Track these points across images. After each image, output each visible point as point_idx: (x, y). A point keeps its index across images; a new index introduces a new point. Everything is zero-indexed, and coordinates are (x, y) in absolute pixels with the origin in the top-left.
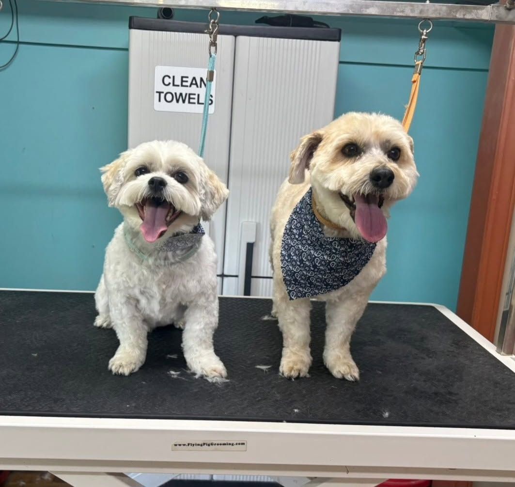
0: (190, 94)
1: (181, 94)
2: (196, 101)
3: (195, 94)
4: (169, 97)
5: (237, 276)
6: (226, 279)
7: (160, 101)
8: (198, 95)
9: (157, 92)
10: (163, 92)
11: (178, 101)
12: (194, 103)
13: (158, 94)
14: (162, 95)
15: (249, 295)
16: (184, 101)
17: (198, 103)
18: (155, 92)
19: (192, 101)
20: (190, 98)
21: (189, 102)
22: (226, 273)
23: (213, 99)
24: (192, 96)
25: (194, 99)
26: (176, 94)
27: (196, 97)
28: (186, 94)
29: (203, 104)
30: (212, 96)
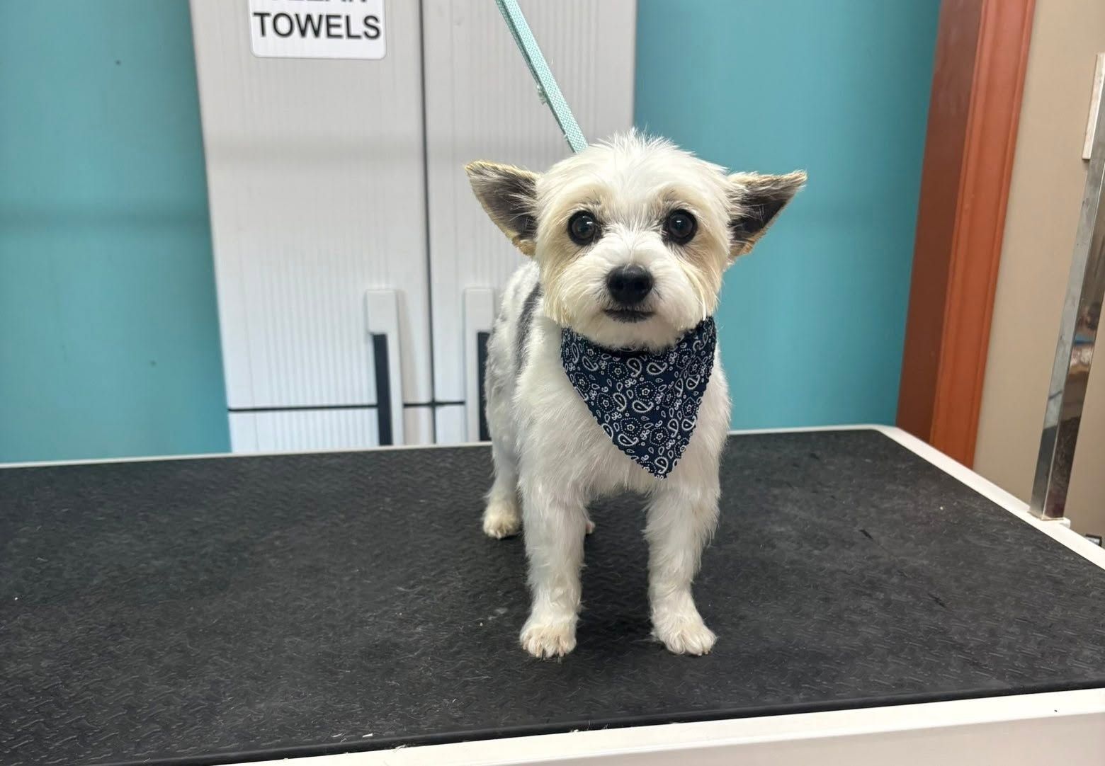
0: (328, 17)
1: (309, 18)
2: (342, 31)
3: (338, 17)
4: (283, 25)
5: (461, 403)
6: (439, 409)
7: (263, 33)
8: (348, 18)
9: (256, 14)
10: (268, 14)
11: (303, 33)
12: (339, 36)
13: (258, 18)
14: (268, 21)
16: (317, 33)
17: (349, 36)
18: (251, 14)
19: (334, 31)
20: (329, 26)
21: (329, 35)
22: (439, 398)
23: (380, 26)
24: (333, 21)
25: (338, 26)
26: (297, 16)
27: (342, 22)
28: (321, 17)
29: (358, 37)
30: (376, 19)
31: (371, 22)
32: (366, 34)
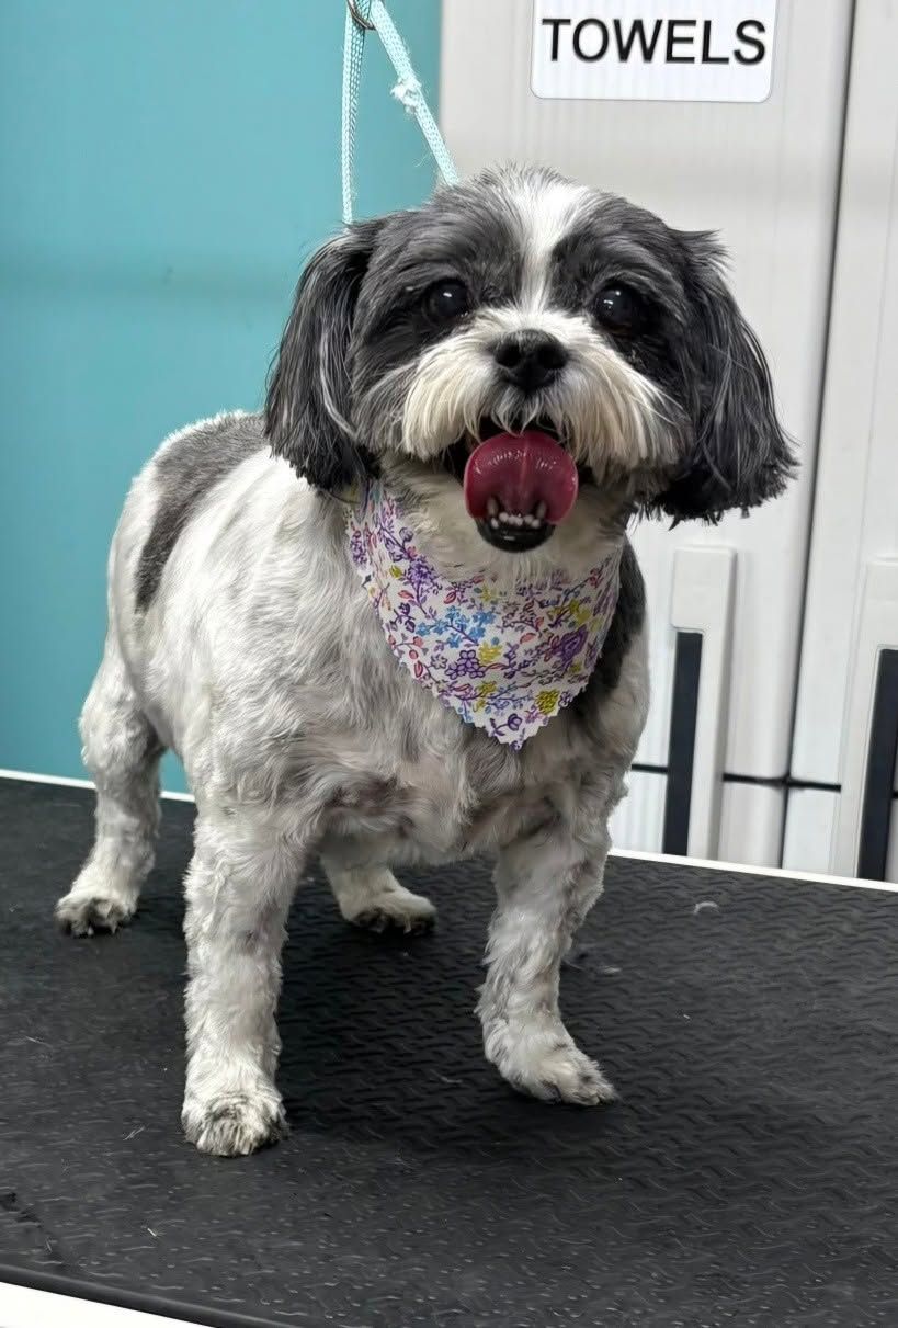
0: (672, 24)
1: (638, 26)
2: (695, 50)
3: (692, 23)
4: (591, 40)
6: (797, 797)
7: (555, 56)
8: (708, 25)
9: (545, 21)
10: (567, 21)
11: (624, 54)
12: (691, 60)
13: (550, 28)
14: (566, 33)
15: (882, 877)
16: (648, 55)
17: (706, 58)
18: (538, 21)
19: (678, 50)
20: (671, 40)
21: (670, 58)
22: (799, 772)
23: (765, 38)
24: (679, 32)
25: (690, 40)
26: (617, 24)
27: (697, 32)
28: (659, 23)
29: (725, 60)
30: (761, 28)
31: (750, 31)
32: (738, 54)
